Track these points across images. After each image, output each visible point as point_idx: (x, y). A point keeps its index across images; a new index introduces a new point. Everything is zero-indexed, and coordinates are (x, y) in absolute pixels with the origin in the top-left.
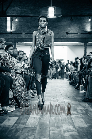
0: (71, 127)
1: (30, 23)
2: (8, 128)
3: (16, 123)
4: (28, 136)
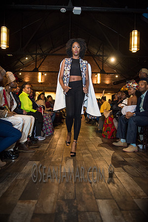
2: (43, 151)
3: (48, 148)
4: (58, 157)
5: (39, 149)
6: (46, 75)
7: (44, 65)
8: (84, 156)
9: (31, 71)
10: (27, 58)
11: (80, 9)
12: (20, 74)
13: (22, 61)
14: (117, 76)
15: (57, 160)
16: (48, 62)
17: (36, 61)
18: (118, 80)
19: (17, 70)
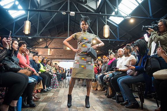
0: (77, 96)
1: (59, 51)
2: (50, 97)
3: (53, 95)
4: (59, 100)
5: (47, 96)
6: (53, 50)
7: (52, 44)
8: (76, 99)
9: (43, 48)
10: (41, 40)
11: (74, 13)
12: (36, 49)
13: (38, 42)
14: (97, 51)
15: (58, 101)
16: (55, 42)
17: (47, 42)
18: (99, 54)
19: (34, 47)
